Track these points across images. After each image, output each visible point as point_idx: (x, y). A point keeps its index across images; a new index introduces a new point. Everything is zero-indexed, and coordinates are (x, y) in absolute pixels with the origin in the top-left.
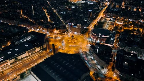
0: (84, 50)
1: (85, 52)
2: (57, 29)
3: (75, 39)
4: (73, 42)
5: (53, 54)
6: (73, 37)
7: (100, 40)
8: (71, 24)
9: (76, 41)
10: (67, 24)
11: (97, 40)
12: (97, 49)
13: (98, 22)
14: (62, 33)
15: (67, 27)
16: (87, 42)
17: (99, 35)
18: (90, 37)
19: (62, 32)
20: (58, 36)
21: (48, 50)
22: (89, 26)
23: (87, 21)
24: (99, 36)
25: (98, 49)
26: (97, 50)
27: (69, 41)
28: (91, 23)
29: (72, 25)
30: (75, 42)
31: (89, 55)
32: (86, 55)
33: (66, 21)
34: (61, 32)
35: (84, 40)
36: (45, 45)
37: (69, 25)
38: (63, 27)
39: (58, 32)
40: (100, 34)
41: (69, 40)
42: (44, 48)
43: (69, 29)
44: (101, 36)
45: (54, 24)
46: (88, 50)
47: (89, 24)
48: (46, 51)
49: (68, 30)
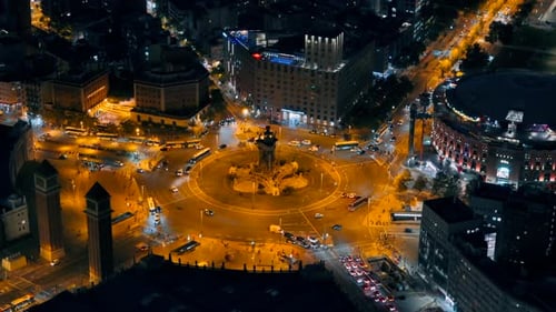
0: (375, 251)
1: (387, 267)
2: (118, 91)
3: (286, 169)
4: (275, 191)
5: (93, 278)
6: (268, 143)
7: (517, 167)
8: (250, 41)
9: (300, 183)
10: (209, 41)
11: (492, 166)
12: (490, 231)
13: (496, 26)
14: (169, 121)
15: (215, 71)
16: (402, 186)
17: (504, 125)
18: (429, 153)
19: (172, 112)
20: (134, 148)
21: (48, 253)
22: (414, 60)
23: (403, 17)
24: (510, 136)
25: (498, 229)
26: (491, 241)
27: (238, 188)
28: (434, 37)
29: (261, 50)
30: (288, 191)
31: (416, 285)
32: (392, 287)
33: (199, 14)
34: (158, 113)
35: (369, 174)
36: (24, 209)
37: (231, 47)
38: (170, 68)
39: (127, 115)
40: (516, 117)
41: (231, 178)
42: (16, 241)
43: (231, 86)
44: (521, 129)
45: (85, 50)
46: (406, 245)
47: (421, 47)
48: (34, 257)
49: (217, 93)
